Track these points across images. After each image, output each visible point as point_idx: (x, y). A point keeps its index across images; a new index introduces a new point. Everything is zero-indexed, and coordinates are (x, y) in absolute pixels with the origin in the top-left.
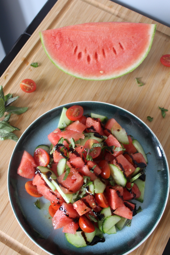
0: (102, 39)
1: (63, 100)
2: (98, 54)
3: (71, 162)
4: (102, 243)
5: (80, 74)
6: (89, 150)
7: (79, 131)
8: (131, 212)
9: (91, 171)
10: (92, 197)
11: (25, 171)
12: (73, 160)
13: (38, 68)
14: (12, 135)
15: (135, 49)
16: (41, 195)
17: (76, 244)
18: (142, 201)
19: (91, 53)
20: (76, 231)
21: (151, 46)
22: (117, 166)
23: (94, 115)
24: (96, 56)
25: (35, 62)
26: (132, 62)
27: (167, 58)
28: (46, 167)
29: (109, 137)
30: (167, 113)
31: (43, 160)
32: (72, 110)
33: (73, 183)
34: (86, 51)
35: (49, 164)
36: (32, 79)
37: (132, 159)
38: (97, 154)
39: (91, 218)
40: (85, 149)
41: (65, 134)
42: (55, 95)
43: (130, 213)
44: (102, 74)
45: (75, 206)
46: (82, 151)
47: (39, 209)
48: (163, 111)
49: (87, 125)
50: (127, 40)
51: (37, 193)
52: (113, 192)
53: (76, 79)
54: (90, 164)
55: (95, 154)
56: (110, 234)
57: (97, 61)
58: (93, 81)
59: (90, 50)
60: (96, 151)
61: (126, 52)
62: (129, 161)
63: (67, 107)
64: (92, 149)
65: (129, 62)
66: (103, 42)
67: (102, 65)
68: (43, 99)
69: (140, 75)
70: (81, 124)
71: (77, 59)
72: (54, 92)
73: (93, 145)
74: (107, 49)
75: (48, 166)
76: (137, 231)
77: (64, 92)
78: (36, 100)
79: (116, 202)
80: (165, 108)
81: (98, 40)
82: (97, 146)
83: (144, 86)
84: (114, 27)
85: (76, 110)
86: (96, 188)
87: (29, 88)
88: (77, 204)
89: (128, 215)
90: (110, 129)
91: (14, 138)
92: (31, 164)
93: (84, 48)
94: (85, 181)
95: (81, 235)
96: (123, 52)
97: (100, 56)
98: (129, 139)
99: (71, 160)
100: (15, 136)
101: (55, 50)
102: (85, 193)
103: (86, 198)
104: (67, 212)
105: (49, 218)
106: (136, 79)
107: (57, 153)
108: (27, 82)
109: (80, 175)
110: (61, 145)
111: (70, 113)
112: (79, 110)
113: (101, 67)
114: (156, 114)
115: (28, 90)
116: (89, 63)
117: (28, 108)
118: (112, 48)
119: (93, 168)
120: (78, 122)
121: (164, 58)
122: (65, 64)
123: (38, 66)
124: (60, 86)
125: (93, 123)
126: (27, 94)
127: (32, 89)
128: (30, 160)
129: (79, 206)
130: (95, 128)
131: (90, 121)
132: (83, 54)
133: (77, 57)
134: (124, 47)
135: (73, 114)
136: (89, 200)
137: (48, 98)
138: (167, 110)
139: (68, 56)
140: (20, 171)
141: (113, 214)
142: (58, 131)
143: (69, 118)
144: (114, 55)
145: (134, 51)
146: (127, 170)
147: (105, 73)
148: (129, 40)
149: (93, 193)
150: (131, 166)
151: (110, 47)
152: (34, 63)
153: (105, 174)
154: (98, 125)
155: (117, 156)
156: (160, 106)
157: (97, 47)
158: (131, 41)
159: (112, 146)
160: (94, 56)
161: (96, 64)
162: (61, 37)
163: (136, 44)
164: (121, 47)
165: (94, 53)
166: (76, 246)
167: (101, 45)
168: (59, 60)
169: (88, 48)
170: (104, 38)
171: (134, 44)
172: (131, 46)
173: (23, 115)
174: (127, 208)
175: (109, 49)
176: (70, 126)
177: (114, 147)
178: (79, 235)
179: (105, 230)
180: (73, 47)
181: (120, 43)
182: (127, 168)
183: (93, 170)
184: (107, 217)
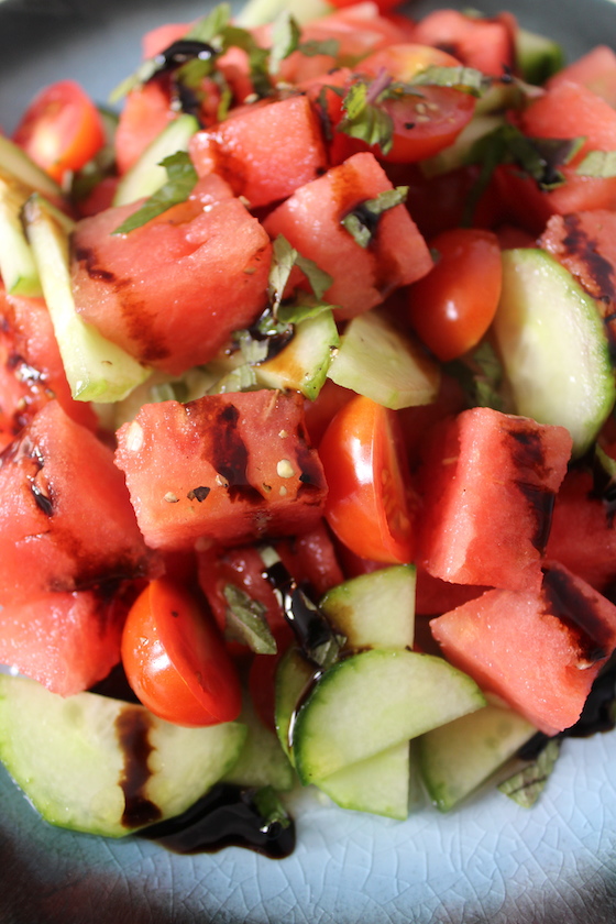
4: (264, 860)
8: (583, 666)
9: (352, 223)
10: (291, 412)
22: (566, 266)
38: (441, 124)
39: (237, 609)
43: (571, 670)
45: (132, 438)
52: (481, 429)
55: (423, 118)
60: (433, 107)
73: (423, 71)
76: (579, 860)
79: (480, 520)
82: (456, 81)
86: (345, 350)
88: (148, 428)
89: (555, 682)
95: (111, 729)
104: (46, 473)
119: (375, 208)
125: (462, 32)
129: (157, 448)
136: (263, 427)
153: (452, 312)
174: (553, 621)
178: (100, 728)
179: (320, 760)
183: (369, 220)
184: (367, 648)
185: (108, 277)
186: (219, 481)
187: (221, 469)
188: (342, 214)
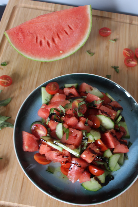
0: (55, 25)
1: (37, 84)
2: (54, 38)
3: (67, 123)
4: (113, 180)
5: (45, 58)
6: (77, 109)
7: (62, 99)
8: (126, 146)
9: (86, 124)
10: (94, 144)
11: (30, 146)
12: (68, 121)
13: (7, 66)
14: (6, 124)
15: (81, 28)
16: (50, 161)
17: (94, 189)
18: (129, 137)
19: (49, 39)
20: (90, 178)
21: (91, 22)
22: (103, 115)
23: (67, 85)
24: (53, 41)
25: (3, 61)
26: (81, 38)
27: (103, 30)
28: (46, 136)
29: (88, 95)
30: (119, 69)
31: (42, 132)
32: (49, 86)
33: (75, 138)
34: (44, 38)
35: (48, 133)
36: (6, 75)
37: (111, 106)
38: (85, 109)
39: (98, 162)
40: (74, 109)
41: (53, 106)
42: (29, 82)
43: (126, 147)
44: (62, 54)
45: (84, 156)
46: (73, 112)
47: (52, 174)
48: (116, 68)
49: (65, 94)
50: (73, 22)
51: (46, 161)
52: (108, 135)
53: (42, 63)
54: (83, 119)
55: (83, 110)
56: (116, 170)
57: (55, 44)
58: (55, 62)
59: (47, 37)
60: (83, 108)
61: (75, 31)
62: (110, 108)
63: (45, 86)
64: (79, 107)
65: (79, 39)
66: (56, 27)
67: (60, 46)
68: (21, 88)
69: (88, 48)
70: (61, 94)
71: (40, 46)
72: (28, 80)
73: (78, 104)
74: (61, 32)
75: (48, 135)
77: (36, 77)
78: (15, 90)
79: (113, 142)
80: (116, 66)
81: (52, 27)
82: (83, 104)
83: (95, 55)
84: (62, 14)
85: (52, 86)
86: (94, 136)
87: (6, 82)
88: (85, 154)
90: (85, 91)
91: (9, 125)
92: (33, 139)
93: (43, 36)
94: (84, 134)
95: (94, 180)
96: (73, 32)
97: (56, 40)
98: (102, 93)
99: (66, 122)
100: (9, 123)
101: (21, 44)
102: (87, 144)
103: (90, 146)
104: (79, 164)
105: (63, 178)
106: (87, 52)
107: (52, 122)
108: (4, 78)
109: (78, 131)
110: (53, 114)
111: (49, 89)
112: (55, 85)
113: (60, 48)
114: (111, 72)
115: (6, 84)
116: (50, 48)
117: (11, 98)
118: (64, 31)
119: (86, 122)
120: (58, 94)
121: (101, 31)
122: (32, 53)
123: (7, 64)
124: (31, 74)
125: (70, 91)
126: (6, 88)
127: (9, 82)
128: (31, 135)
129: (87, 155)
130: (73, 93)
131: (67, 91)
132: (43, 41)
133: (39, 45)
134: (72, 28)
135: (52, 89)
136: (93, 147)
137: (25, 86)
138: (118, 67)
139: (32, 46)
140: (26, 148)
141: (113, 154)
142: (45, 106)
143: (49, 93)
144: (67, 36)
145: (81, 29)
146: (112, 115)
147: (64, 52)
148: (75, 22)
149: (94, 141)
150: (112, 111)
151: (62, 31)
152: (3, 63)
153: (95, 124)
154: (75, 91)
155: (100, 107)
156: (112, 66)
157: (53, 33)
158: (76, 22)
159: (93, 102)
160: (52, 41)
161: (56, 47)
162: (22, 32)
163: (81, 23)
164: (70, 28)
165: (52, 38)
166: (94, 190)
167: (55, 31)
168: (25, 51)
169: (46, 35)
170: (56, 24)
171: (79, 24)
172: (78, 26)
173: (9, 104)
174: (122, 145)
175: (62, 32)
176: (53, 99)
177: (95, 101)
179: (112, 169)
180: (34, 38)
181: (68, 26)
182: (111, 114)
183: (87, 123)
184: (110, 157)
185: (71, 144)
186: (94, 154)
187: (93, 153)
188: (84, 125)
